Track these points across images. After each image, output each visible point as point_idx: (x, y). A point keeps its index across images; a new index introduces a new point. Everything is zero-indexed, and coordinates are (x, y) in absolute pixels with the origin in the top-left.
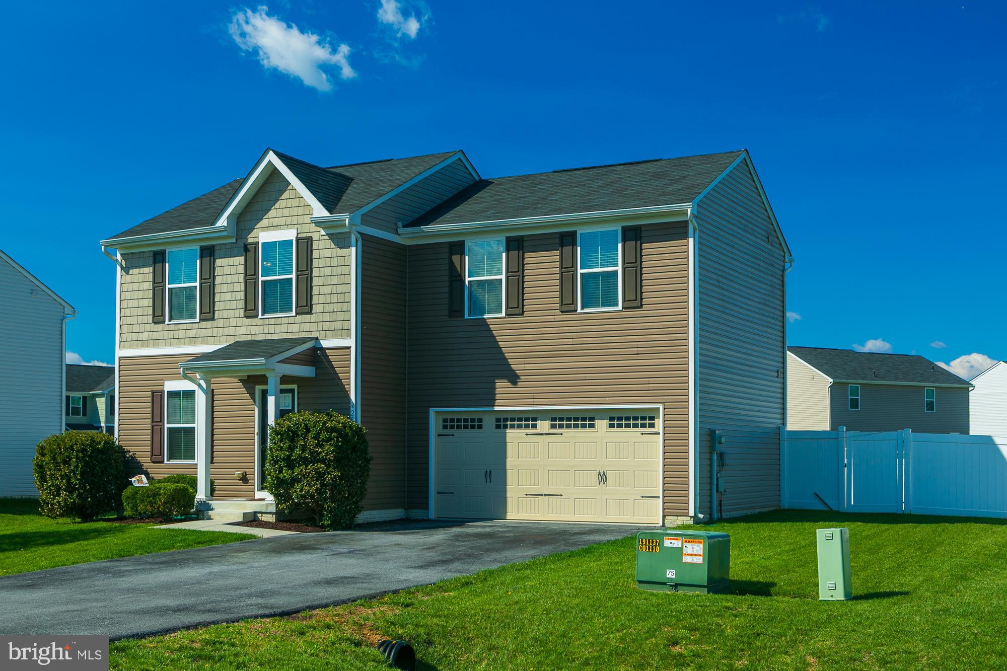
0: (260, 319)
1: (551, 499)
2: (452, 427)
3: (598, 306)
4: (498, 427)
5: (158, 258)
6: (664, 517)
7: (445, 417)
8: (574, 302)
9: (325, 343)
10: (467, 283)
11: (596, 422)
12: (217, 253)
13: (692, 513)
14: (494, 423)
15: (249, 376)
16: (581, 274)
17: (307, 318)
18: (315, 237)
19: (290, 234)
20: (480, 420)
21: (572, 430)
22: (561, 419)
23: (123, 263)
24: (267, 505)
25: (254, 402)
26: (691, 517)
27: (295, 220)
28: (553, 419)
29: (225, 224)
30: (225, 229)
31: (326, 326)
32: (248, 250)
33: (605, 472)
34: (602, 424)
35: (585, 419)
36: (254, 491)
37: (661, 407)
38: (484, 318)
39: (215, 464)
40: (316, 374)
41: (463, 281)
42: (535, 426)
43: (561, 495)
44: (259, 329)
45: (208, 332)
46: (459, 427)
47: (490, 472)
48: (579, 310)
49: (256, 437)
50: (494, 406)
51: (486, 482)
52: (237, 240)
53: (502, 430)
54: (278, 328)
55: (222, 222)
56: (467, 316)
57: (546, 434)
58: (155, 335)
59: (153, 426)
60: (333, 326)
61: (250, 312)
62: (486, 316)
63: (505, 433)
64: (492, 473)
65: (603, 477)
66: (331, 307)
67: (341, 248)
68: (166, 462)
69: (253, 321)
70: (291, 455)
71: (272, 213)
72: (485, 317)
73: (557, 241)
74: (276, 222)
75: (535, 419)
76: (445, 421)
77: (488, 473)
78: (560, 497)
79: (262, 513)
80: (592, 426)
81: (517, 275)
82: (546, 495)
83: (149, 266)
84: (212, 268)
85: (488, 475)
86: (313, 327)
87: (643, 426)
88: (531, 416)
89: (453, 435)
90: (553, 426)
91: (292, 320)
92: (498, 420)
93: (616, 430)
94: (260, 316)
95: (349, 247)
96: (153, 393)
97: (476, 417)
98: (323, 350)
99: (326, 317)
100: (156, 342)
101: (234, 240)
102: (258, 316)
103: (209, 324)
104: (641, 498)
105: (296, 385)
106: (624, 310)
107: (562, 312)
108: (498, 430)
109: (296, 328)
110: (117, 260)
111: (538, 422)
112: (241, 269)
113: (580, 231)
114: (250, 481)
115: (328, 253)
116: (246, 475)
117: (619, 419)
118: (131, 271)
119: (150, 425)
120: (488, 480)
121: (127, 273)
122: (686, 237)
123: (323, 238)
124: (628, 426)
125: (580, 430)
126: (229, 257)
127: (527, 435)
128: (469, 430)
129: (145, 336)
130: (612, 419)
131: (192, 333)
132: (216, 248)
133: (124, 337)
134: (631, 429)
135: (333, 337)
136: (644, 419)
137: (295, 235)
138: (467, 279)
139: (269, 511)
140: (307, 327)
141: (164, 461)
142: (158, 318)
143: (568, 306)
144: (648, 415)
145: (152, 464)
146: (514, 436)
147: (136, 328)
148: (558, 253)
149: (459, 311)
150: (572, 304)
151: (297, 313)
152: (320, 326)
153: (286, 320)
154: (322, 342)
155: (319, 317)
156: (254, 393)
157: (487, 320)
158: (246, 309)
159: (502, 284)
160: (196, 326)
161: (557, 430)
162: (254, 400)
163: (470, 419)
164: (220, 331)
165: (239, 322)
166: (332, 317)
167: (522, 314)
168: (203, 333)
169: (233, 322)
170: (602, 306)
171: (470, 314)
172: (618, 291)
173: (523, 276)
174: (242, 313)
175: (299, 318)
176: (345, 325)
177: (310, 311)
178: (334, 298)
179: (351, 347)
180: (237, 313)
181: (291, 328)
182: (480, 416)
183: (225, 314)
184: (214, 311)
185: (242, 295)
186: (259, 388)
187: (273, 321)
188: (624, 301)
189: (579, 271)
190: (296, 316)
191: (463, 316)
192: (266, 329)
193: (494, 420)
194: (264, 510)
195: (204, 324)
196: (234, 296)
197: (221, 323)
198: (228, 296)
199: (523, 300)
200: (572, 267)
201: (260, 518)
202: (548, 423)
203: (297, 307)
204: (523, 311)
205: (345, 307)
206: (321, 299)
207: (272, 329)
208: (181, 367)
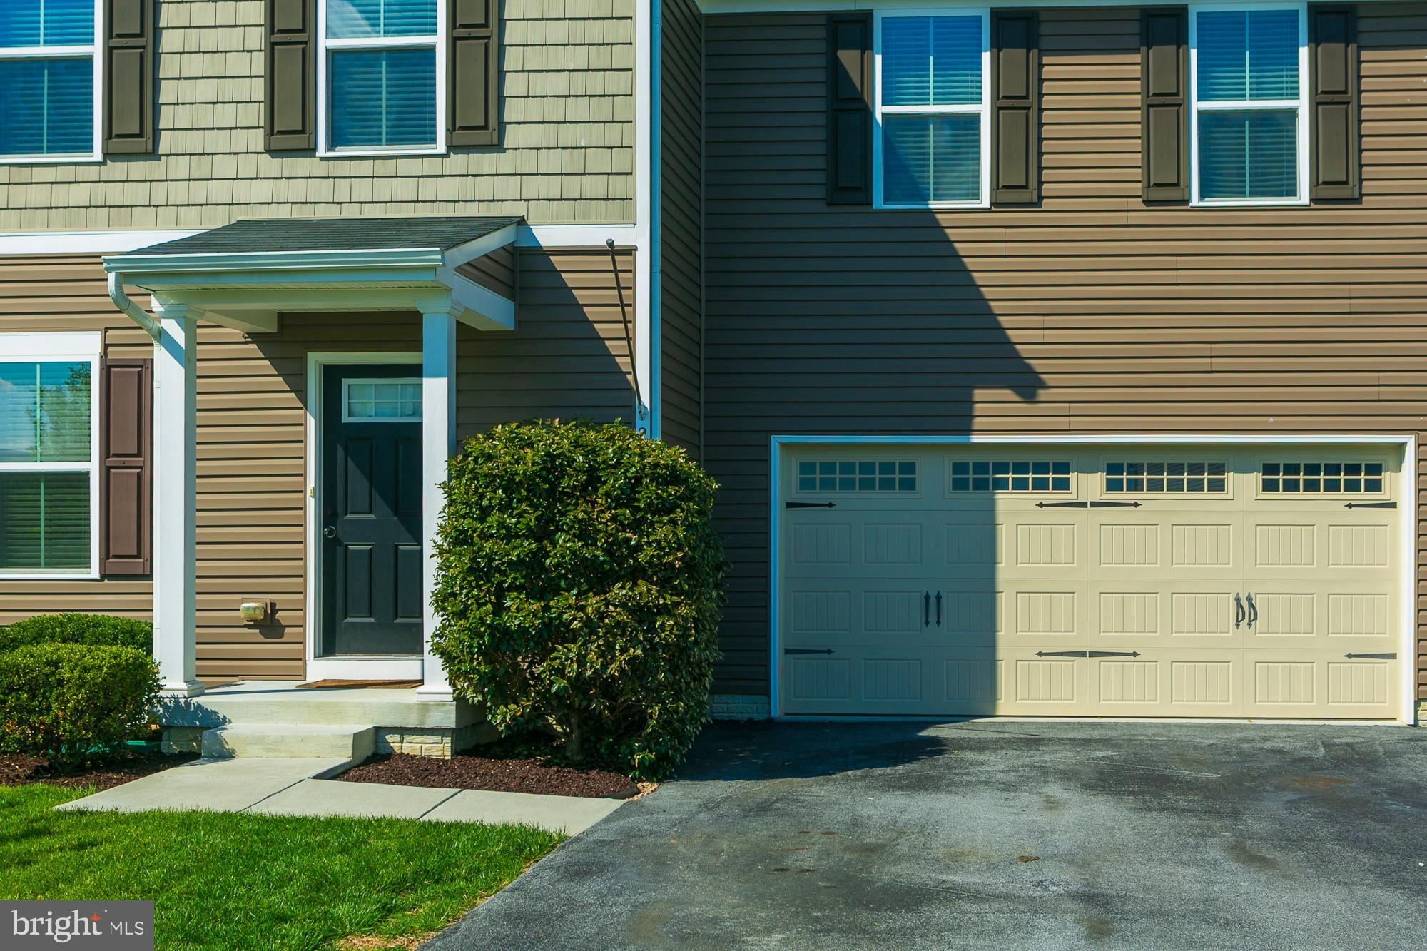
0: (322, 159)
1: (1106, 664)
2: (827, 485)
3: (1242, 194)
4: (961, 485)
6: (1417, 704)
7: (809, 458)
8: (1180, 182)
9: (547, 237)
10: (879, 118)
11: (1229, 477)
14: (949, 476)
15: (282, 322)
16: (1200, 113)
17: (486, 162)
20: (909, 468)
21: (1165, 495)
22: (1132, 468)
24: (426, 707)
25: (304, 399)
28: (1113, 468)
31: (551, 187)
33: (1253, 596)
34: (1244, 484)
35: (1206, 470)
36: (304, 660)
37: (1410, 441)
38: (929, 211)
40: (519, 323)
41: (868, 113)
42: (1062, 485)
43: (1135, 654)
44: (322, 190)
45: (138, 193)
46: (847, 485)
47: (939, 598)
48: (1195, 201)
49: (311, 504)
51: (927, 623)
53: (975, 493)
54: (384, 189)
56: (879, 203)
57: (1093, 504)
60: (573, 186)
61: (287, 139)
62: (934, 205)
63: (992, 502)
64: (944, 601)
65: (1247, 612)
66: (568, 135)
69: (299, 165)
72: (931, 206)
73: (1134, 29)
75: (1065, 468)
76: (807, 467)
77: (933, 600)
78: (1131, 658)
79: (403, 731)
80: (1218, 486)
81: (1019, 107)
82: (1093, 654)
84: (149, 8)
85: (932, 605)
86: (508, 188)
87: (1352, 486)
88: (1051, 460)
89: (831, 505)
90: (1113, 486)
91: (432, 166)
92: (960, 468)
93: (1281, 495)
94: (322, 150)
97: (898, 458)
98: (541, 254)
99: (551, 161)
102: (315, 149)
103: (138, 169)
104: (1347, 660)
106: (1313, 206)
107: (1146, 202)
108: (963, 494)
109: (447, 188)
111: (1073, 477)
112: (258, 12)
114: (287, 630)
117: (1287, 471)
120: (933, 618)
124: (1312, 486)
125: (1186, 495)
127: (1041, 505)
128: (877, 493)
130: (1269, 469)
131: (80, 194)
134: (1321, 494)
135: (574, 221)
136: (1359, 471)
138: (880, 110)
139: (430, 723)
140: (485, 188)
143: (1164, 191)
148: (1135, 57)
149: (857, 189)
150: (1177, 185)
151: (452, 148)
152: (531, 187)
153: (413, 167)
154: (537, 232)
155: (527, 162)
156: (303, 375)
157: (938, 216)
158: (271, 131)
159: (978, 128)
160: (92, 173)
161: (1125, 495)
162: (301, 393)
163: (861, 464)
164: (179, 192)
165: (247, 166)
166: (573, 161)
167: (1036, 204)
168: (115, 194)
169: (224, 166)
170: (1253, 194)
171: (886, 200)
172: (1295, 161)
173: (1041, 110)
174: (257, 140)
175: (459, 162)
176: (617, 186)
177: (495, 141)
178: (578, 109)
179: (636, 249)
180: (240, 140)
181: (429, 189)
182: (908, 458)
183: (196, 142)
184: (156, 133)
185: (257, 89)
186: (316, 360)
187: (365, 168)
188: (1315, 183)
189: (1196, 105)
190: (447, 156)
191: (870, 203)
192: (343, 190)
193: (948, 469)
194: (412, 722)
195: (118, 169)
196: (227, 89)
197: (180, 167)
198: (206, 90)
199: (1040, 169)
200: (1177, 94)
201: (396, 747)
202: (1099, 479)
203: (452, 129)
204: (1041, 198)
205: (614, 134)
206: (534, 110)
207: (363, 190)
208: (109, 270)
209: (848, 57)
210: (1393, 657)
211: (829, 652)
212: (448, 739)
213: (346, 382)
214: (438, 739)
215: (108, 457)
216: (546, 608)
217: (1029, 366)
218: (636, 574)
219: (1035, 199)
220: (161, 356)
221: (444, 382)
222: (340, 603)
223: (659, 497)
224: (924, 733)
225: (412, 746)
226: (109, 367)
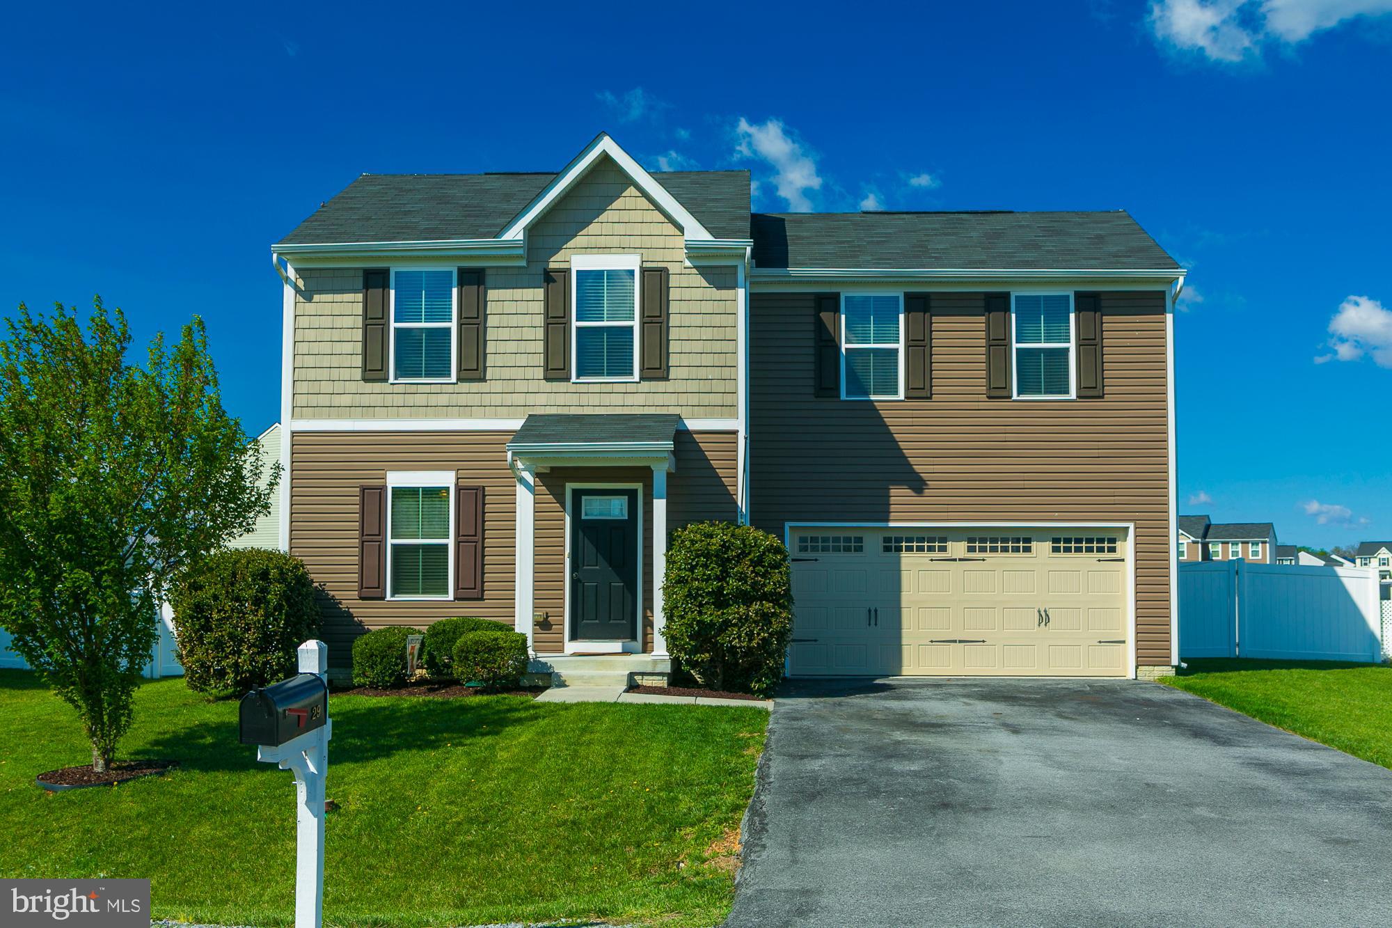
0: (574, 383)
1: (968, 647)
2: (814, 549)
3: (1039, 392)
4: (887, 549)
5: (374, 280)
6: (1137, 667)
7: (803, 535)
8: (1007, 387)
9: (692, 425)
10: (843, 350)
11: (1034, 544)
12: (489, 280)
13: (1175, 660)
14: (881, 544)
15: (552, 468)
16: (1017, 350)
17: (660, 386)
18: (673, 269)
19: (631, 262)
20: (860, 540)
21: (999, 554)
22: (981, 540)
23: (301, 283)
24: (655, 662)
25: (564, 507)
26: (1173, 667)
27: (636, 242)
28: (971, 540)
29: (521, 237)
30: (512, 245)
31: (694, 399)
32: (552, 280)
33: (1047, 609)
34: (1042, 548)
35: (1021, 541)
36: (562, 642)
37: (1131, 526)
38: (872, 401)
39: (486, 601)
40: (677, 468)
41: (838, 348)
42: (943, 549)
43: (984, 641)
44: (573, 399)
45: (475, 399)
46: (825, 549)
47: (876, 611)
48: (1015, 397)
49: (567, 562)
50: (888, 520)
51: (870, 625)
52: (528, 262)
53: (893, 554)
54: (606, 399)
55: (515, 233)
56: (843, 397)
57: (960, 560)
58: (365, 400)
59: (363, 542)
60: (706, 399)
61: (555, 372)
62: (873, 398)
63: (899, 558)
64: (879, 613)
65: (1044, 618)
66: (702, 373)
67: (718, 288)
68: (388, 597)
69: (562, 386)
70: (722, 588)
71: (593, 228)
73: (982, 303)
74: (602, 241)
75: (944, 540)
76: (803, 540)
77: (873, 613)
78: (981, 643)
79: (643, 674)
80: (1027, 550)
81: (920, 346)
82: (960, 642)
83: (355, 291)
84: (482, 303)
85: (872, 615)
86: (672, 399)
87: (1101, 550)
88: (937, 535)
89: (816, 560)
90: (971, 549)
91: (631, 388)
92: (887, 540)
93: (1062, 554)
94: (574, 379)
95: (734, 287)
96: (364, 489)
97: (853, 535)
98: (689, 433)
99: (693, 386)
100: (368, 410)
101: (524, 263)
102: (570, 378)
103: (475, 387)
104: (1099, 644)
105: (641, 484)
106: (1078, 399)
107: (988, 397)
108: (888, 554)
109: (640, 399)
110: (287, 277)
111: (949, 544)
112: (539, 307)
113: (1015, 293)
114: (553, 627)
115: (697, 294)
116: (547, 617)
117: (1065, 541)
118: (316, 298)
119: (357, 540)
120: (873, 622)
121: (309, 300)
122: (1162, 311)
123: (688, 271)
124: (1078, 550)
125: (1010, 554)
126: (513, 288)
127: (932, 560)
128: (842, 554)
129: (346, 400)
130: (1056, 540)
131: (443, 399)
132: (488, 272)
133: (302, 400)
134: (1084, 554)
135: (706, 417)
136: (1104, 542)
137: (638, 263)
138: (844, 346)
139: (657, 671)
140: (659, 400)
141: (385, 597)
142: (373, 372)
143: (998, 392)
144: (1107, 536)
145: (360, 601)
146: (912, 562)
147: (327, 387)
148: (983, 319)
149: (831, 389)
150: (1005, 388)
151: (642, 378)
152: (683, 399)
153: (622, 388)
154: (686, 422)
155: (681, 386)
156: (563, 494)
157: (876, 404)
158: (546, 369)
159: (897, 356)
160: (450, 389)
161: (977, 555)
162: (563, 505)
163: (844, 538)
164: (497, 399)
165: (533, 386)
166: (704, 386)
167: (929, 398)
168: (462, 399)
169: (521, 386)
170: (1046, 393)
171: (848, 394)
172: (1068, 375)
173: (931, 347)
174: (540, 373)
175: (646, 385)
176: (728, 399)
177: (665, 376)
178: (707, 360)
179: (738, 431)
180: (529, 373)
181: (630, 399)
182: (859, 535)
183: (506, 373)
184: (485, 368)
185: (540, 347)
186: (570, 486)
187: (597, 388)
188: (1079, 388)
189: (1015, 346)
190: (640, 382)
191: (838, 396)
192: (585, 399)
193: (881, 540)
194: (649, 670)
195: (465, 386)
196: (523, 346)
197: (497, 386)
198: (512, 346)
199: (931, 379)
200: (1005, 340)
201: (640, 682)
202: (963, 545)
203: (642, 370)
204: (932, 394)
205: (726, 373)
206: (685, 360)
207: (595, 399)
208: (509, 450)
209: (826, 316)
210: (1124, 642)
211: (816, 641)
212: (665, 678)
213: (584, 498)
214: (661, 678)
215: (459, 536)
216: (723, 613)
218: (765, 597)
219: (929, 395)
220: (521, 491)
221: (664, 501)
222: (580, 612)
223: (774, 560)
224: (877, 682)
225: (647, 682)
226: (460, 489)
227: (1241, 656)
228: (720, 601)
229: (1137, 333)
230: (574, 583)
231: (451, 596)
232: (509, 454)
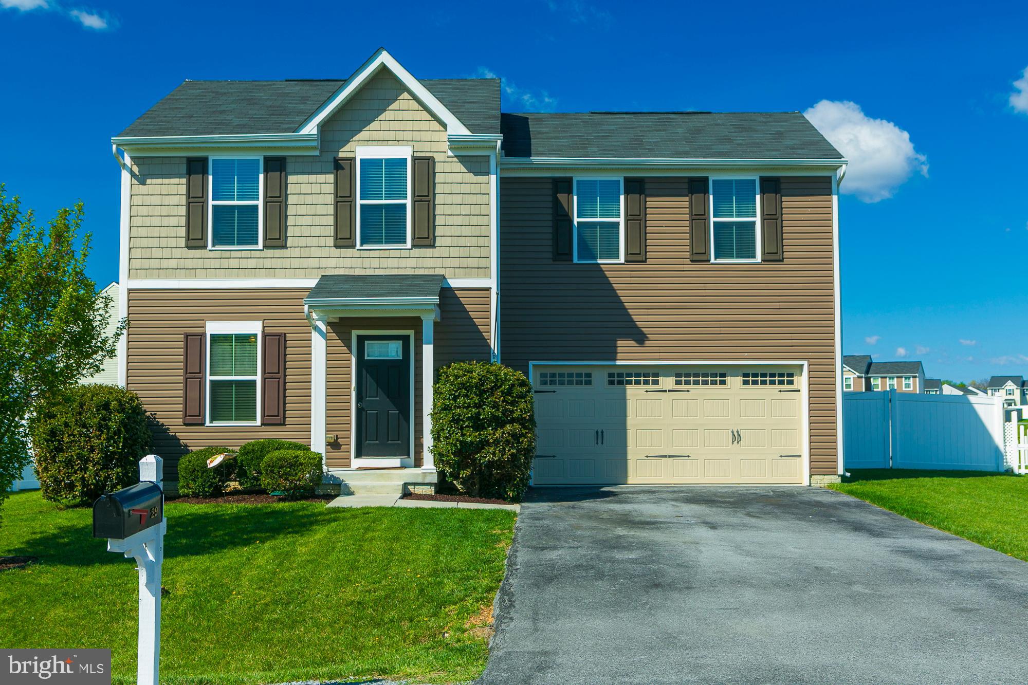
0: (358, 250)
1: (676, 460)
2: (552, 383)
3: (732, 257)
4: (611, 383)
5: (196, 167)
6: (811, 476)
7: (543, 371)
8: (706, 253)
9: (454, 283)
10: (575, 223)
11: (728, 379)
12: (290, 167)
13: (841, 471)
14: (606, 379)
15: (341, 319)
16: (714, 223)
17: (428, 252)
18: (438, 157)
19: (404, 152)
20: (589, 375)
21: (700, 386)
22: (686, 375)
23: (136, 169)
24: (425, 474)
25: (350, 349)
26: (839, 476)
27: (408, 136)
28: (678, 375)
29: (315, 132)
30: (308, 138)
31: (455, 263)
32: (341, 167)
33: (739, 430)
34: (735, 382)
35: (719, 375)
36: (349, 459)
37: (806, 363)
38: (598, 264)
39: (287, 426)
40: (442, 318)
41: (571, 221)
42: (656, 383)
43: (688, 456)
44: (358, 263)
45: (278, 263)
46: (561, 383)
47: (602, 432)
48: (713, 260)
49: (353, 394)
50: (615, 360)
51: (597, 443)
52: (321, 152)
53: (616, 387)
54: (385, 263)
55: (311, 129)
56: (575, 260)
57: (669, 391)
58: (189, 263)
59: (187, 379)
60: (465, 262)
61: (343, 241)
62: (600, 261)
64: (605, 434)
65: (737, 437)
66: (462, 242)
67: (476, 174)
68: (208, 423)
69: (349, 252)
70: (479, 414)
71: (374, 125)
73: (686, 186)
74: (380, 136)
75: (657, 375)
76: (543, 375)
77: (600, 434)
78: (687, 458)
79: (415, 484)
80: (723, 383)
81: (636, 219)
82: (670, 457)
83: (180, 176)
84: (283, 186)
85: (600, 436)
86: (438, 263)
87: (781, 383)
88: (651, 371)
89: (554, 392)
90: (678, 383)
91: (404, 253)
92: (611, 375)
93: (750, 386)
94: (358, 246)
95: (487, 173)
96: (187, 336)
97: (584, 371)
98: (451, 290)
99: (455, 252)
100: (191, 271)
101: (317, 153)
102: (355, 246)
103: (278, 253)
104: (780, 458)
105: (413, 331)
106: (763, 263)
107: (692, 261)
108: (612, 387)
109: (412, 263)
110: (124, 164)
111: (661, 379)
112: (330, 188)
113: (713, 177)
114: (343, 446)
115: (458, 178)
116: (337, 438)
117: (752, 376)
118: (149, 181)
119: (182, 377)
120: (600, 441)
121: (143, 183)
122: (830, 194)
123: (450, 159)
124: (764, 383)
125: (709, 386)
126: (309, 174)
127: (647, 391)
128: (575, 387)
129: (173, 263)
130: (746, 375)
131: (252, 263)
132: (288, 160)
133: (136, 264)
134: (768, 386)
135: (465, 276)
136: (784, 376)
137: (410, 153)
138: (576, 220)
139: (427, 481)
140: (427, 263)
141: (205, 423)
142: (195, 241)
143: (699, 257)
144: (786, 372)
145: (185, 427)
146: (634, 393)
147: (157, 253)
148: (687, 199)
149: (566, 254)
150: (705, 253)
151: (414, 246)
152: (446, 263)
153: (397, 253)
154: (449, 281)
155: (445, 252)
156: (350, 339)
157: (602, 266)
158: (336, 238)
159: (618, 228)
160: (258, 254)
161: (683, 387)
162: (350, 348)
163: (576, 374)
164: (296, 263)
165: (325, 252)
166: (464, 252)
167: (644, 261)
168: (268, 263)
169: (315, 252)
170: (737, 257)
171: (579, 258)
172: (755, 243)
173: (646, 221)
174: (331, 241)
175: (417, 252)
176: (483, 263)
177: (432, 244)
178: (466, 231)
179: (491, 288)
180: (322, 242)
181: (403, 263)
182: (588, 371)
183: (303, 242)
184: (286, 237)
185: (331, 220)
186: (355, 333)
187: (377, 254)
188: (764, 253)
189: (713, 220)
190: (411, 249)
191: (572, 261)
192: (367, 263)
193: (606, 376)
194: (420, 481)
195: (269, 253)
196: (317, 220)
197: (296, 252)
198: (308, 220)
199: (646, 246)
200: (704, 215)
201: (412, 491)
202: (672, 380)
203: (413, 239)
204: (646, 259)
205: (481, 241)
206: (448, 231)
207: (375, 263)
208: (305, 304)
209: (562, 197)
210: (800, 456)
211: (554, 456)
212: (433, 487)
213: (366, 342)
214: (429, 487)
215: (265, 373)
216: (480, 434)
217: (642, 331)
218: (512, 421)
219: (644, 259)
220: (315, 336)
221: (431, 346)
222: (364, 435)
223: (521, 392)
224: (602, 490)
225: (418, 490)
226: (266, 336)
227: (893, 468)
228: (478, 424)
229: (809, 210)
230: (359, 411)
231: (258, 422)
232: (306, 307)
